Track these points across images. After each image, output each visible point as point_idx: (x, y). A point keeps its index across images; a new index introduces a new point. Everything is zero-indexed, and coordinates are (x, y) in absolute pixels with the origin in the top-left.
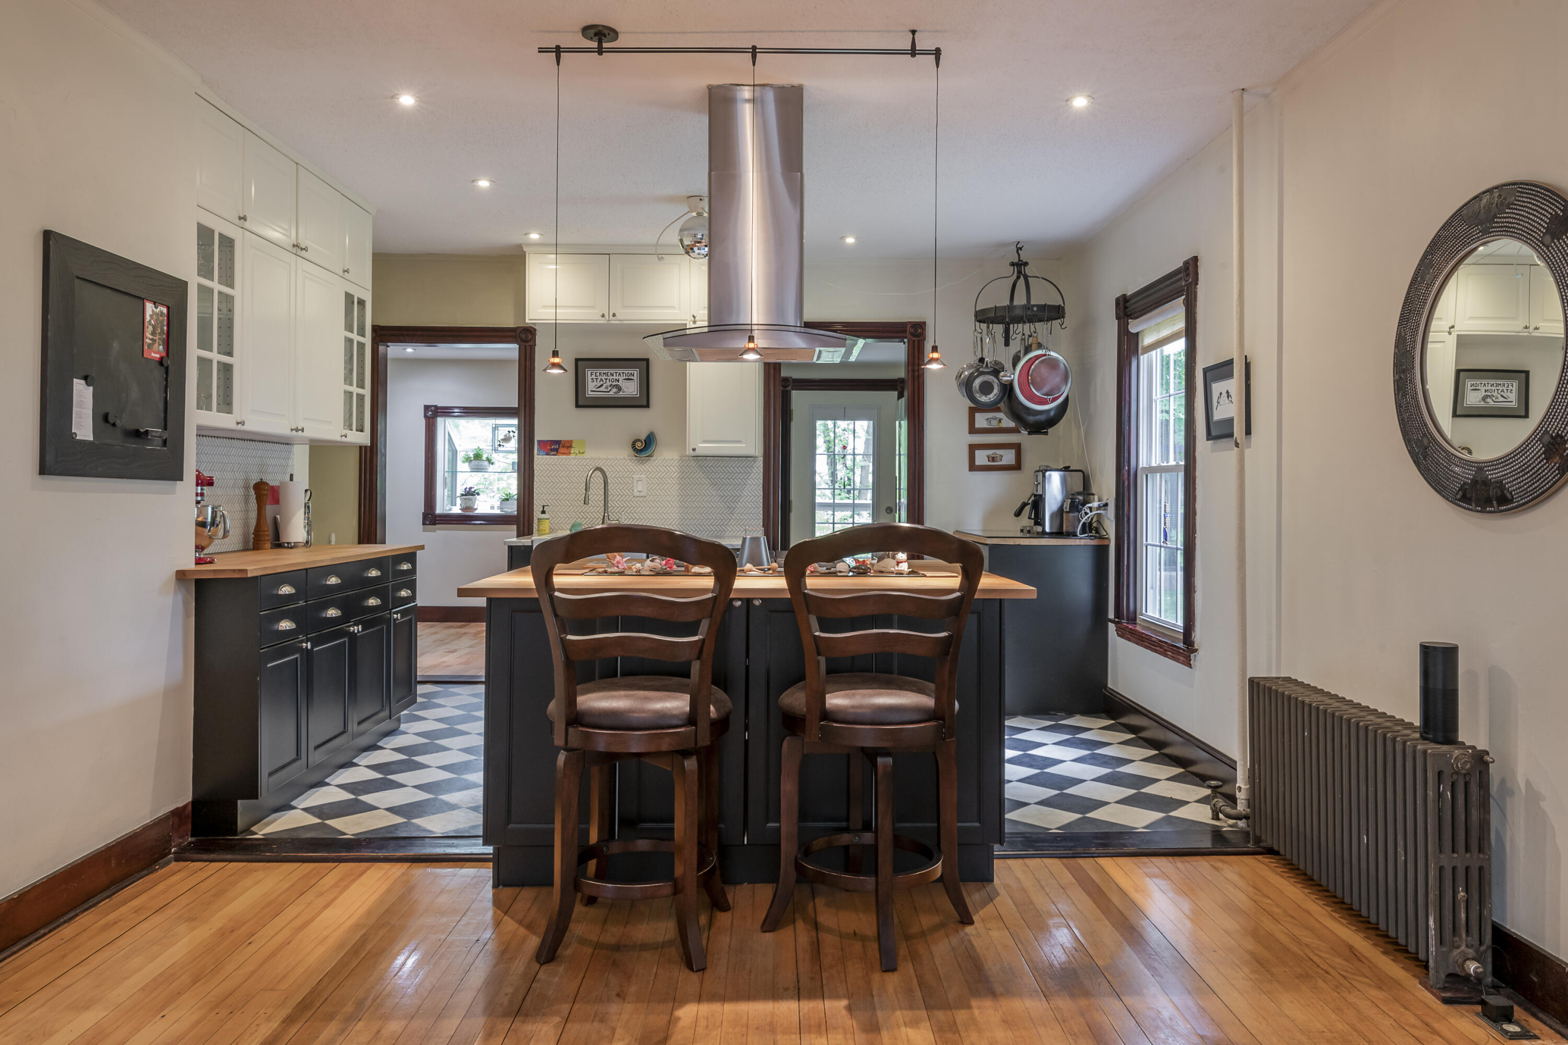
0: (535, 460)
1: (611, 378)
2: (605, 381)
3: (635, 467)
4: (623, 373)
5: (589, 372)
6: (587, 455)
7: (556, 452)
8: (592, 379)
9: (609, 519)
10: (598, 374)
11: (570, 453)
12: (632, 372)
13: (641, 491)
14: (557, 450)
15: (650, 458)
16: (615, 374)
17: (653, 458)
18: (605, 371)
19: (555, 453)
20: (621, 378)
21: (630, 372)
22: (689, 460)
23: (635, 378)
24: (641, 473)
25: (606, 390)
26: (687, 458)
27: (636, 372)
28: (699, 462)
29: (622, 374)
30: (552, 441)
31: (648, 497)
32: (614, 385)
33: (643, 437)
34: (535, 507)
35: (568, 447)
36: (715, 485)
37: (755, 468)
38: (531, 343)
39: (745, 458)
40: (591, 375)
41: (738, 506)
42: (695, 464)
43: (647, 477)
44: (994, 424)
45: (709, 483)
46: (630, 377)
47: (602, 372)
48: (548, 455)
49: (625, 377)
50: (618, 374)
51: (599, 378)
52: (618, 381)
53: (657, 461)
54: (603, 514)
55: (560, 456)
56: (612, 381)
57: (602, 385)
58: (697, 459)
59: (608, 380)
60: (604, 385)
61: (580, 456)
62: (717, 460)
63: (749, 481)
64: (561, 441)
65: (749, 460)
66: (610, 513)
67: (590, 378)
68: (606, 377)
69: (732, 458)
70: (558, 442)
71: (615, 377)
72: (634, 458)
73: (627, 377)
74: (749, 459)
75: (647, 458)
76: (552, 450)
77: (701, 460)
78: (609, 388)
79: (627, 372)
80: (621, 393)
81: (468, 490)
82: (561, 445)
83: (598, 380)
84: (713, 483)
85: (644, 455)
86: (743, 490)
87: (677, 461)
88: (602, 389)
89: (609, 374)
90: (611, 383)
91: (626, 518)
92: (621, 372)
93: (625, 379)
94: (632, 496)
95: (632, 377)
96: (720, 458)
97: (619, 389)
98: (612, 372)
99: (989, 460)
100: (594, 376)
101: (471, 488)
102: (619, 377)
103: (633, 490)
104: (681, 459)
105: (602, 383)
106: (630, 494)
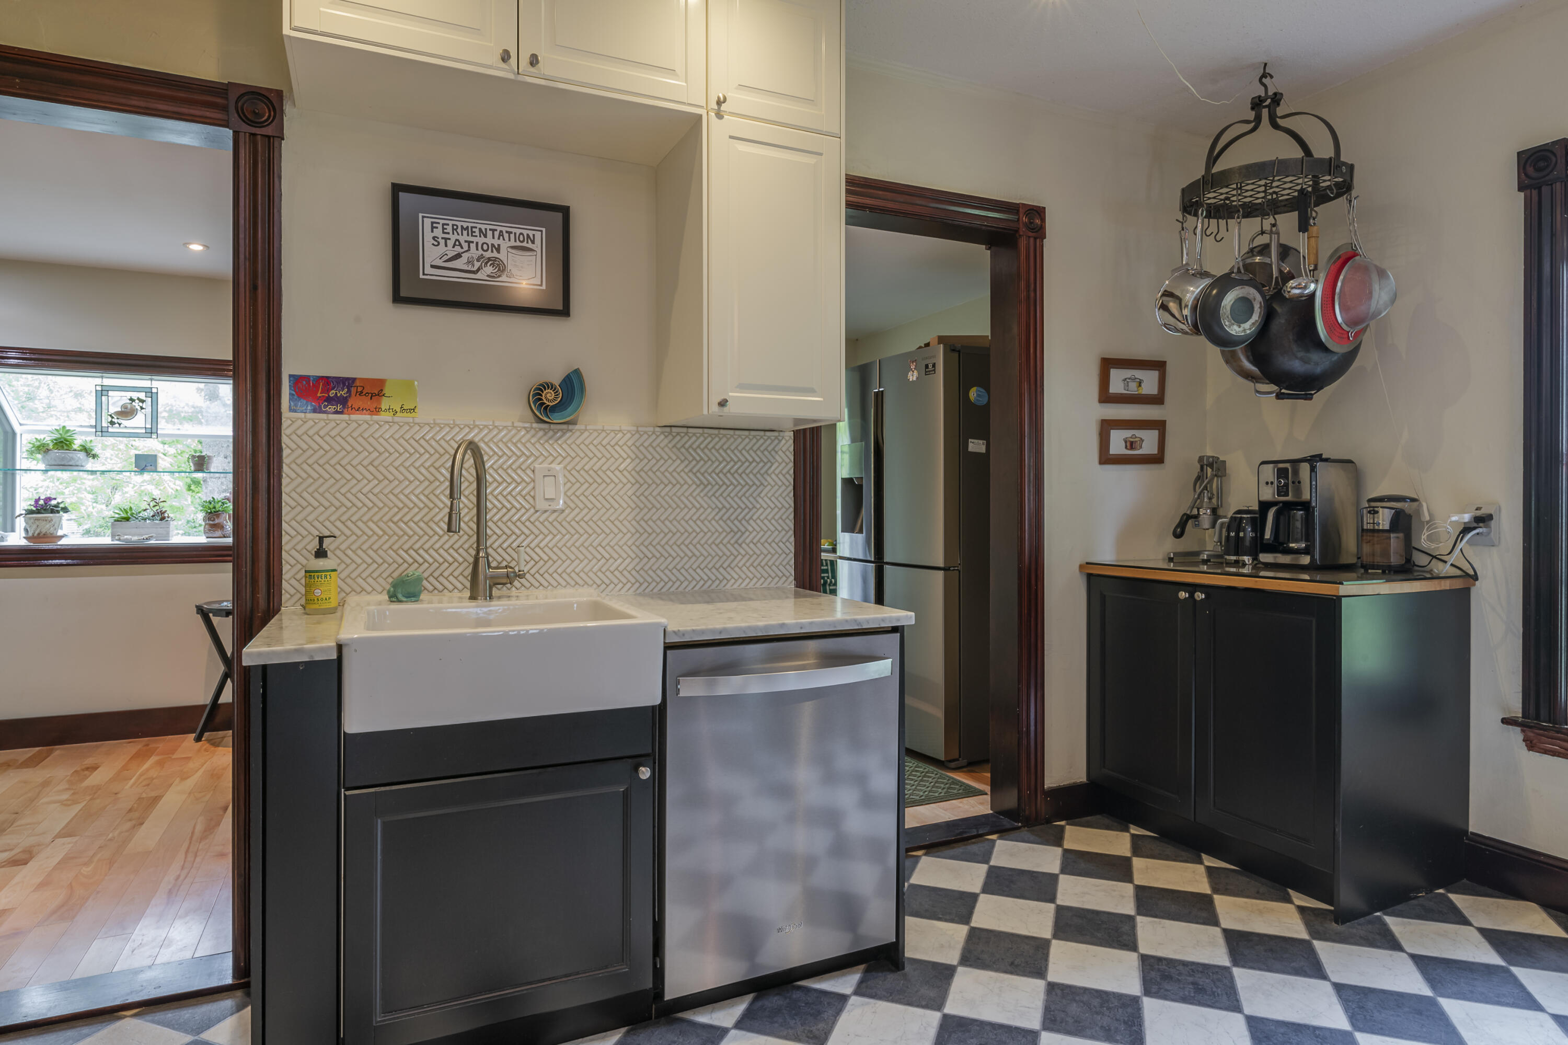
0: (285, 423)
1: (481, 240)
2: (465, 246)
3: (547, 445)
4: (509, 233)
5: (428, 222)
6: (421, 416)
7: (342, 404)
8: (434, 238)
9: (489, 567)
10: (449, 229)
11: (377, 411)
12: (531, 233)
13: (552, 500)
14: (343, 401)
15: (571, 427)
16: (490, 233)
17: (577, 427)
18: (468, 223)
19: (339, 407)
20: (504, 245)
21: (525, 232)
22: (654, 432)
23: (537, 246)
24: (551, 458)
25: (469, 268)
26: (652, 429)
27: (539, 235)
28: (674, 437)
29: (506, 236)
30: (327, 378)
31: (567, 511)
32: (489, 259)
33: (556, 381)
34: (285, 539)
35: (372, 396)
36: (706, 486)
37: (780, 453)
38: (268, 131)
39: (762, 433)
40: (433, 228)
41: (750, 529)
42: (666, 441)
43: (565, 468)
44: (1133, 389)
45: (694, 482)
46: (525, 244)
47: (459, 224)
48: (321, 412)
49: (513, 243)
50: (496, 234)
51: (453, 238)
52: (498, 250)
53: (586, 434)
54: (473, 553)
55: (354, 417)
56: (485, 247)
57: (458, 256)
58: (670, 433)
59: (473, 246)
60: (465, 257)
61: (401, 417)
62: (710, 435)
63: (769, 479)
64: (354, 380)
65: (769, 437)
66: (490, 551)
67: (428, 236)
68: (470, 239)
69: (738, 432)
70: (347, 382)
71: (489, 240)
72: (535, 425)
73: (518, 244)
74: (768, 434)
75: (565, 427)
76: (329, 400)
77: (678, 434)
78: (477, 265)
79: (518, 231)
80: (503, 278)
81: (41, 502)
82: (353, 390)
83: (450, 243)
84: (702, 483)
85: (557, 418)
86: (759, 495)
87: (629, 435)
88: (459, 264)
89: (477, 230)
90: (480, 252)
91: (528, 559)
92: (504, 229)
93: (513, 247)
94: (532, 510)
95: (530, 245)
96: (716, 432)
97: (500, 267)
98: (483, 227)
99: (1126, 447)
100: (438, 232)
101: (48, 499)
102: (501, 241)
103: (534, 498)
104: (637, 431)
105: (458, 249)
106: (527, 506)
